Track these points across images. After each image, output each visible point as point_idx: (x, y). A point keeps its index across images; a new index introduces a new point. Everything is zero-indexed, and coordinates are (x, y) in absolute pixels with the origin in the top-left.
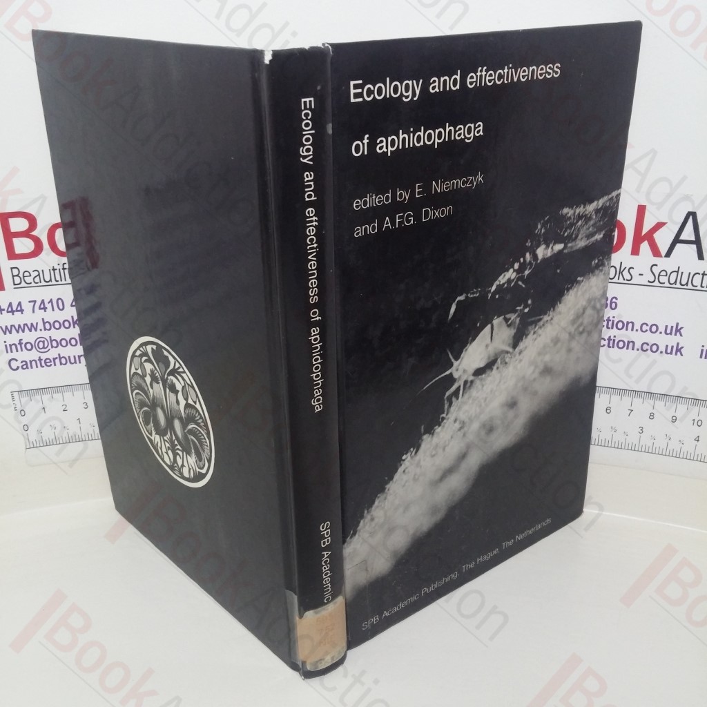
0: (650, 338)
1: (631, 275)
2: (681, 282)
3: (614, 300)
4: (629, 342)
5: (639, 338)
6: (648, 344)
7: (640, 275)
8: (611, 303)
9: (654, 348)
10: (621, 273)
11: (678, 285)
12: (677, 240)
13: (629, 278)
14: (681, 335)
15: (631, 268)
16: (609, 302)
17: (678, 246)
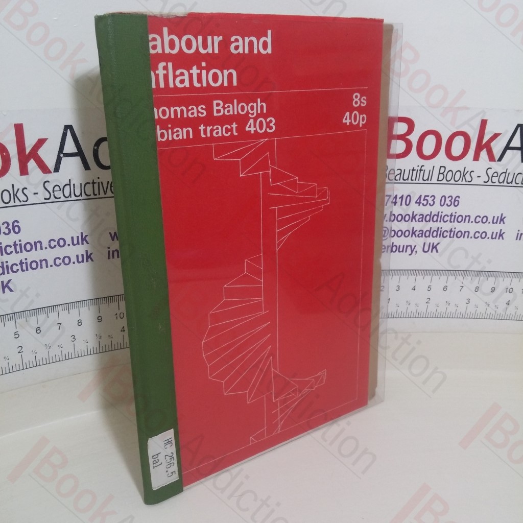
0: (481, 227)
1: (472, 178)
2: (508, 181)
3: (457, 199)
4: (465, 232)
5: (472, 228)
6: (479, 232)
7: (478, 177)
8: (455, 201)
9: (483, 235)
10: (464, 176)
11: (505, 184)
12: (508, 147)
13: (470, 180)
14: (504, 223)
15: (472, 172)
16: (453, 201)
17: (509, 152)
